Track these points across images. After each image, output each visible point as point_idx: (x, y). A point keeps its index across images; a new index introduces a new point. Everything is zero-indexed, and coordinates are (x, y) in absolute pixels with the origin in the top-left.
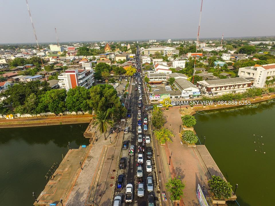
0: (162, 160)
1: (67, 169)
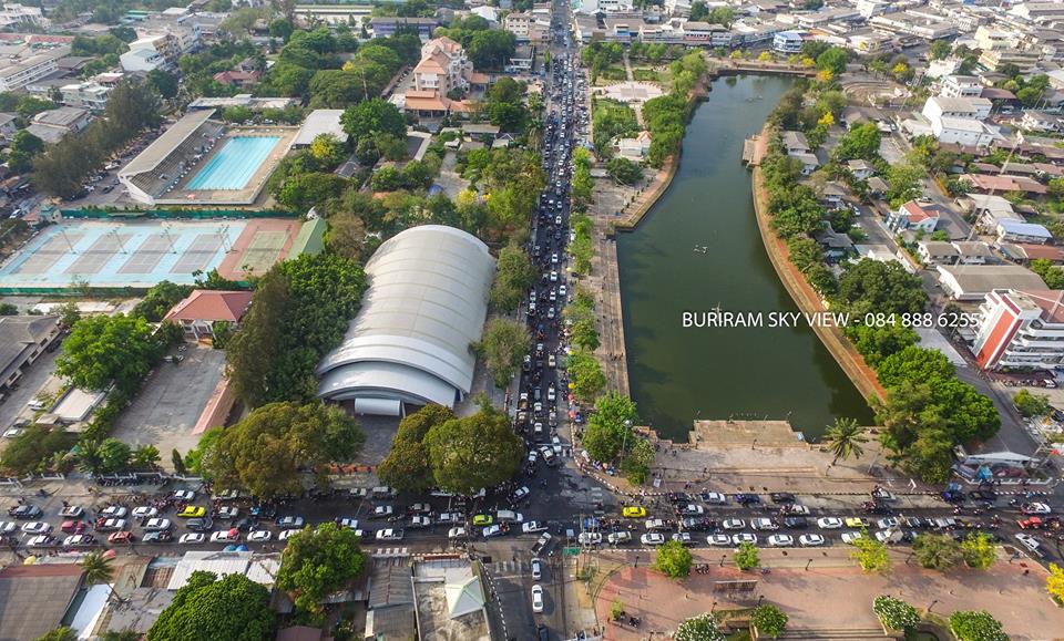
1: (748, 432)
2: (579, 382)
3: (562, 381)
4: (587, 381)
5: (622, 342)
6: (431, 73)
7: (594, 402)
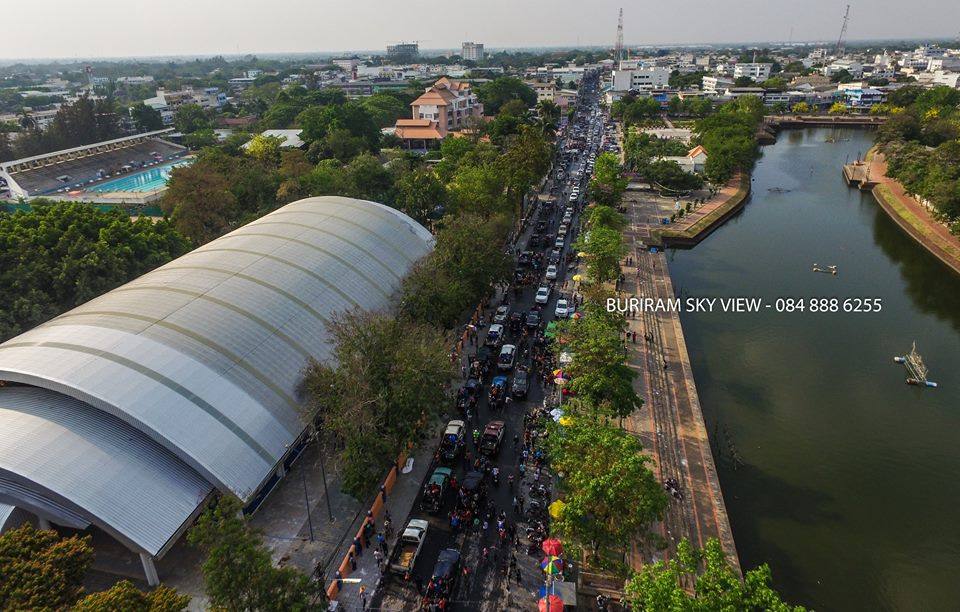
2: (578, 498)
3: (536, 494)
4: (599, 493)
5: (695, 408)
6: (431, 105)
7: (625, 574)
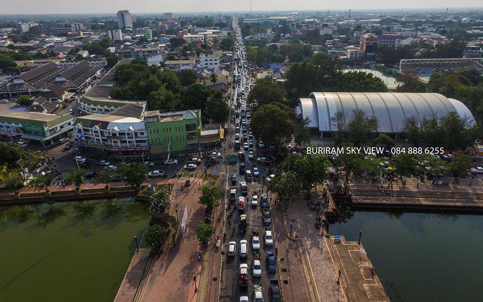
0: (209, 276)
